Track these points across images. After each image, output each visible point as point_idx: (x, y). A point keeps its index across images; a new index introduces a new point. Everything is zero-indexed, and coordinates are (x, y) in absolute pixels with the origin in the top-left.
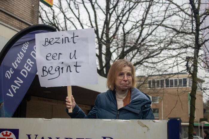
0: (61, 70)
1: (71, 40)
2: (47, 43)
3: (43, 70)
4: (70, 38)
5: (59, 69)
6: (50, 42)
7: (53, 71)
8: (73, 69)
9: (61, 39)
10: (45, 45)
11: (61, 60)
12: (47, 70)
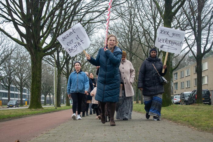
0: (76, 46)
1: (73, 32)
2: (64, 39)
3: (69, 50)
4: (72, 32)
5: (75, 46)
6: (65, 38)
7: (74, 48)
8: (81, 43)
9: (68, 34)
10: (64, 40)
11: (74, 42)
12: (71, 49)
